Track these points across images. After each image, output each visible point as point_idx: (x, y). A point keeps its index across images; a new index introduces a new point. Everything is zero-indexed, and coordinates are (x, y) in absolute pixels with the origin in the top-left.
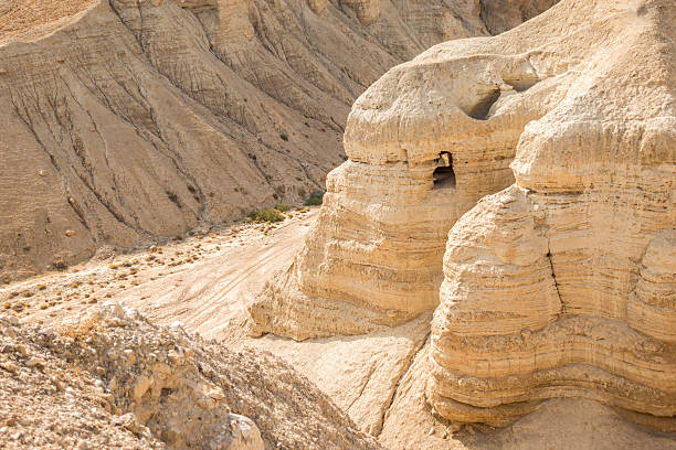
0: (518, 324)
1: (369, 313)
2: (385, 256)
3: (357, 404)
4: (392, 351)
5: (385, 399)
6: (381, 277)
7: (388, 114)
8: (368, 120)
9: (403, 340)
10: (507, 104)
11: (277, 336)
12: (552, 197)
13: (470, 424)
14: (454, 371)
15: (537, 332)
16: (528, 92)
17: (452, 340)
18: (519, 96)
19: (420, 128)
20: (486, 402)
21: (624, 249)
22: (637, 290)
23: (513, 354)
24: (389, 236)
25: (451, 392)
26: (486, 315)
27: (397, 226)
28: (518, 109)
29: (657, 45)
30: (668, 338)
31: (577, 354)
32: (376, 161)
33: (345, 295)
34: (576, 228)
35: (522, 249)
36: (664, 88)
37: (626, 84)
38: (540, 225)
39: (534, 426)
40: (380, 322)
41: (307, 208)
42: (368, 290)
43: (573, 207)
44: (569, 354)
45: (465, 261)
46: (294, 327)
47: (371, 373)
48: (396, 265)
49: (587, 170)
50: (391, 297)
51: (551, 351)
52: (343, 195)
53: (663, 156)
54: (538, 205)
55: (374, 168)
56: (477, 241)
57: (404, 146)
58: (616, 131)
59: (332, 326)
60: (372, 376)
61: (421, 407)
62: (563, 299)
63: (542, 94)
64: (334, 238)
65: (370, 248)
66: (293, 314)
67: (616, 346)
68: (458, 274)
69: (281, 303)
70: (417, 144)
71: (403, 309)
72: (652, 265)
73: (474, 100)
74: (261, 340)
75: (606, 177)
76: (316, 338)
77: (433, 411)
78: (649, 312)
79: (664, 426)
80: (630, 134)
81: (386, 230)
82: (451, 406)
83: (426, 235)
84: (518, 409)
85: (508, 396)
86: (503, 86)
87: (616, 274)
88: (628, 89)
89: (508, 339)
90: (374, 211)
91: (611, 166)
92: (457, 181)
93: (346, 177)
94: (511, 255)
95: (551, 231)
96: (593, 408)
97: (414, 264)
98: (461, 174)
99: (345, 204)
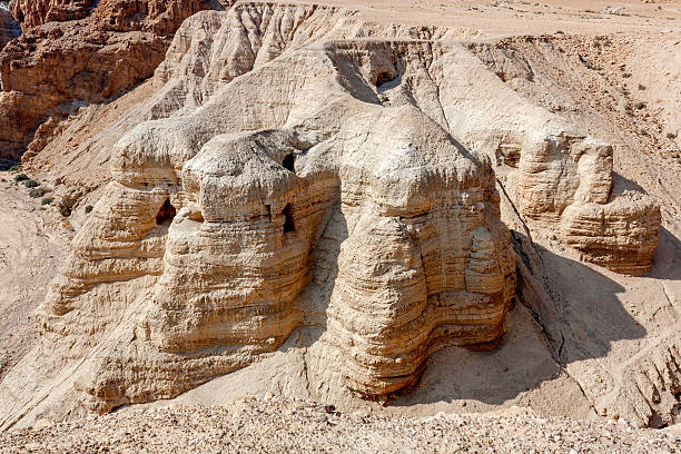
2: (261, 295)
6: (259, 313)
8: (229, 185)
10: (307, 163)
12: (416, 219)
14: (391, 355)
15: (426, 311)
17: (391, 332)
20: (412, 369)
23: (421, 330)
24: (266, 277)
25: (388, 372)
26: (408, 307)
27: (271, 268)
28: (319, 167)
30: (495, 291)
31: (439, 320)
32: (242, 218)
33: (214, 341)
34: (430, 237)
35: (417, 256)
38: (414, 238)
40: (259, 352)
43: (427, 223)
44: (436, 321)
48: (272, 300)
51: (430, 322)
52: (206, 253)
53: (471, 183)
55: (241, 224)
56: (387, 257)
57: (267, 202)
62: (428, 285)
64: (198, 293)
65: (246, 292)
67: (464, 306)
68: (384, 284)
69: (137, 370)
70: (278, 199)
71: (280, 333)
72: (480, 249)
78: (484, 278)
79: (490, 347)
80: (449, 171)
81: (263, 272)
83: (290, 270)
84: (421, 369)
85: (419, 360)
87: (456, 261)
88: (430, 144)
89: (418, 320)
92: (297, 225)
93: (210, 236)
94: (412, 261)
95: (421, 241)
97: (286, 295)
98: (298, 219)
99: (210, 260)
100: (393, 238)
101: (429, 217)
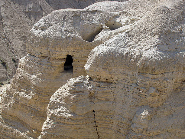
2: (35, 102)
6: (33, 112)
7: (45, 32)
8: (36, 35)
12: (99, 83)
24: (37, 93)
27: (42, 88)
32: (37, 55)
36: (157, 36)
43: (107, 89)
45: (54, 109)
48: (40, 108)
52: (23, 70)
55: (36, 59)
56: (61, 100)
57: (49, 49)
58: (130, 54)
62: (99, 134)
64: (18, 91)
65: (30, 98)
68: (50, 115)
72: (135, 123)
75: (124, 77)
80: (135, 56)
81: (36, 89)
86: (105, 27)
87: (122, 125)
88: (142, 35)
90: (33, 79)
98: (75, 67)
99: (23, 74)
100: (69, 89)
101: (112, 85)
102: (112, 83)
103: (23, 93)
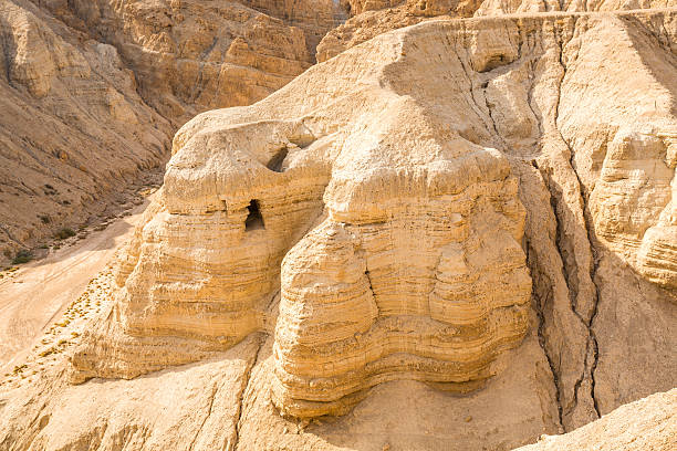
0: (352, 329)
1: (199, 343)
2: (212, 292)
3: (209, 421)
4: (230, 371)
5: (235, 413)
6: (209, 310)
7: (204, 172)
8: (186, 178)
9: (237, 361)
10: (295, 159)
11: (103, 379)
12: (364, 228)
13: (316, 418)
14: (305, 376)
15: (364, 333)
16: (310, 148)
17: (303, 350)
18: (303, 152)
19: (235, 182)
20: (333, 397)
21: (422, 261)
22: (436, 290)
23: (350, 354)
24: (216, 274)
25: (302, 394)
26: (328, 326)
27: (222, 265)
28: (307, 162)
29: (419, 110)
30: (463, 323)
31: (393, 346)
32: (197, 211)
33: (172, 331)
34: (384, 250)
35: (350, 269)
36: (433, 140)
37: (405, 139)
38: (358, 249)
39: (370, 408)
40: (211, 349)
41: (15, 266)
42: (197, 323)
43: (381, 233)
44: (388, 347)
45: (305, 285)
46: (122, 367)
47: (214, 393)
48: (223, 298)
49: (388, 205)
50: (221, 326)
51: (375, 347)
52: (165, 244)
53: (444, 190)
54: (355, 235)
55: (195, 218)
56: (312, 268)
57: (223, 197)
58: (407, 173)
59: (164, 360)
60: (216, 396)
61: (271, 412)
62: (380, 305)
63: (322, 149)
64: (158, 282)
65: (197, 287)
66: (120, 355)
67: (424, 335)
68: (301, 296)
69: (105, 347)
70: (234, 195)
71: (232, 334)
72: (447, 270)
73: (269, 157)
74: (86, 386)
75: (403, 209)
76: (147, 374)
77: (282, 414)
78: (448, 305)
79: (462, 389)
80: (418, 175)
81: (211, 269)
82: (303, 406)
83: (247, 270)
84: (355, 398)
85: (348, 388)
86: (290, 145)
87: (418, 280)
88: (408, 142)
89: (345, 342)
90: (198, 254)
91: (406, 200)
92: (266, 223)
93: (168, 228)
94: (342, 276)
95: (368, 253)
96: (410, 385)
97: (239, 295)
98: (269, 216)
99: (168, 251)
100: (322, 247)
101: (385, 226)
102: (383, 222)
103: (177, 284)
